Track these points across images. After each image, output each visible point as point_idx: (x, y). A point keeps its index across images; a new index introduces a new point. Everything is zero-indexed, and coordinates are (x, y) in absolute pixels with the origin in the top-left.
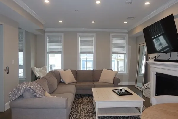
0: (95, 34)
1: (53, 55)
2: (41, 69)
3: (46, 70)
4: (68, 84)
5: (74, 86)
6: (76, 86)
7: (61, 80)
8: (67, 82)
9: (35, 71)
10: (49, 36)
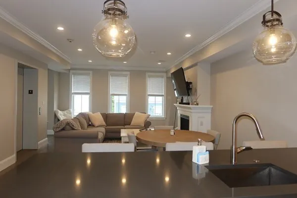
0: (128, 73)
1: (80, 96)
2: (65, 112)
3: (71, 113)
4: (97, 127)
5: (104, 129)
6: (105, 128)
7: (90, 123)
8: (96, 124)
9: (59, 115)
10: (74, 74)
